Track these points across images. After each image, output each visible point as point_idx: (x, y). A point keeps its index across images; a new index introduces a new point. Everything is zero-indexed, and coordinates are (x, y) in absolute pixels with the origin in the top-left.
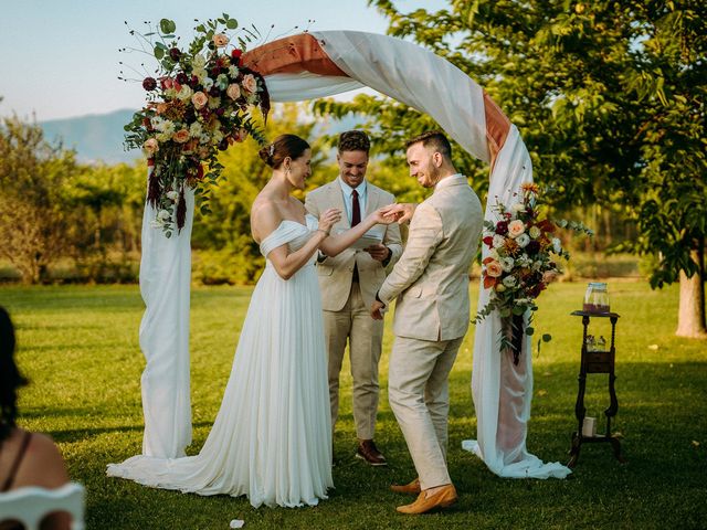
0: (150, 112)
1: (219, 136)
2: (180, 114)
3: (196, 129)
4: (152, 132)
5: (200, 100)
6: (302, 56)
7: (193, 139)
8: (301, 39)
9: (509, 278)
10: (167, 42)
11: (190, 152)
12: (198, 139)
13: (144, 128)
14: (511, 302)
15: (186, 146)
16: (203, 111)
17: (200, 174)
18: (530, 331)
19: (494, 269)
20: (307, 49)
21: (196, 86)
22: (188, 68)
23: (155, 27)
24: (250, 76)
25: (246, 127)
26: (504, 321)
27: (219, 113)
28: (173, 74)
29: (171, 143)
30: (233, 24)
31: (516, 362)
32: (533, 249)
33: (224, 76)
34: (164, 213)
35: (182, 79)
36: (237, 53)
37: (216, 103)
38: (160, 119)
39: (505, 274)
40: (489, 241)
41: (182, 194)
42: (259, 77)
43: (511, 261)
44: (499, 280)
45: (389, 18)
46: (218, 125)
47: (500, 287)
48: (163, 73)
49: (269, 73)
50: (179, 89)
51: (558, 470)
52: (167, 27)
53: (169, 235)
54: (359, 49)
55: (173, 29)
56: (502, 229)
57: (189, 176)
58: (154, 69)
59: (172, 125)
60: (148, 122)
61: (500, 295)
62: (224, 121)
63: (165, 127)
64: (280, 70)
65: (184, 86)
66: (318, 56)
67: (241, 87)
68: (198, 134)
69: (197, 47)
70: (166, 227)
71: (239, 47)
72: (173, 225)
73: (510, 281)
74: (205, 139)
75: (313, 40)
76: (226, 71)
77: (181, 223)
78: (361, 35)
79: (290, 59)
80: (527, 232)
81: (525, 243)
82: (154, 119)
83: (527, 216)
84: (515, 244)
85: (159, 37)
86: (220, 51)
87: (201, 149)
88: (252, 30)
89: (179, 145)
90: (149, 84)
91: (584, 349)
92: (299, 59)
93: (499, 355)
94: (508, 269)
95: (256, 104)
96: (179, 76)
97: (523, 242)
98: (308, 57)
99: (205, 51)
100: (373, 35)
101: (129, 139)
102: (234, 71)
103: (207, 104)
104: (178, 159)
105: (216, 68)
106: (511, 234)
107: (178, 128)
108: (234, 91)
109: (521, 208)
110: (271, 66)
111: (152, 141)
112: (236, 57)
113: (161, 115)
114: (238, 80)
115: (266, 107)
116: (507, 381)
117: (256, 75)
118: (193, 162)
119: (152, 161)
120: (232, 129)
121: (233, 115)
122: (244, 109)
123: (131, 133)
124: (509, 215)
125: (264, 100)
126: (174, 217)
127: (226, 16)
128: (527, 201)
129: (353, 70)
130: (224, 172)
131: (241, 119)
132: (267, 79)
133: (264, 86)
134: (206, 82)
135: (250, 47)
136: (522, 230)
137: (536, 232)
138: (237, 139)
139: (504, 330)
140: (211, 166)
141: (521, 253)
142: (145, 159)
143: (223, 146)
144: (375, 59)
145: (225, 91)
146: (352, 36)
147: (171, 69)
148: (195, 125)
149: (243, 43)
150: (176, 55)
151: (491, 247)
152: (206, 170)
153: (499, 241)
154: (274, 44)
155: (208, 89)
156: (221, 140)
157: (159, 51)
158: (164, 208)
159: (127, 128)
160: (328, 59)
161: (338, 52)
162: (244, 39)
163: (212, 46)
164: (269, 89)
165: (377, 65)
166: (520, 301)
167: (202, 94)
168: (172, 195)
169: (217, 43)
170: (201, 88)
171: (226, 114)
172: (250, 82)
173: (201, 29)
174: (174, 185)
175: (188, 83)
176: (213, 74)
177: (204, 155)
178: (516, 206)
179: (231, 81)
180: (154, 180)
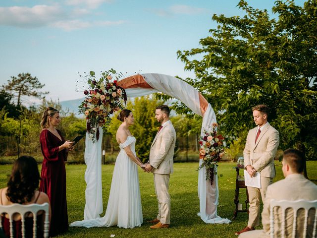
0: (87, 102)
1: (110, 109)
2: (96, 102)
3: (102, 107)
4: (87, 108)
5: (103, 97)
6: (137, 82)
7: (101, 110)
8: (137, 77)
9: (208, 155)
10: (92, 79)
11: (100, 115)
12: (102, 110)
13: (85, 107)
14: (209, 163)
15: (99, 113)
16: (104, 101)
17: (104, 121)
18: (216, 173)
19: (203, 153)
20: (139, 79)
21: (101, 93)
22: (99, 87)
23: (88, 73)
24: (120, 89)
25: (119, 106)
26: (208, 170)
27: (109, 102)
28: (94, 89)
29: (94, 112)
30: (114, 72)
31: (212, 184)
32: (216, 145)
33: (111, 89)
34: (92, 135)
35: (97, 91)
36: (115, 82)
37: (108, 98)
38: (90, 104)
39: (206, 154)
40: (201, 143)
41: (98, 129)
42: (123, 89)
43: (208, 150)
44: (205, 156)
45: (186, 63)
46: (109, 105)
47: (205, 158)
48: (91, 89)
49: (126, 88)
50: (96, 94)
51: (227, 221)
52: (92, 74)
53: (94, 142)
54: (156, 79)
55: (94, 74)
56: (205, 139)
57: (100, 122)
58: (88, 87)
59: (94, 106)
60: (86, 105)
61: (206, 161)
62: (112, 104)
63: (91, 107)
64: (130, 87)
65: (98, 93)
66: (143, 82)
67: (117, 93)
68: (102, 109)
69: (102, 80)
70: (93, 140)
71: (116, 79)
72: (95, 139)
73: (208, 157)
74: (105, 110)
75: (141, 77)
76: (111, 88)
77: (98, 138)
78: (157, 75)
79: (134, 83)
80: (214, 140)
81: (213, 143)
82: (88, 104)
83: (214, 135)
84: (210, 144)
85: (89, 77)
86: (110, 81)
87: (104, 113)
88: (120, 74)
89: (96, 112)
90: (86, 93)
91: (237, 180)
92: (136, 83)
93: (205, 181)
94: (208, 152)
95: (122, 98)
96: (96, 90)
97: (212, 143)
98: (139, 82)
99: (105, 81)
100: (161, 75)
101: (80, 111)
102: (114, 88)
103: (105, 99)
104: (96, 117)
105: (108, 87)
106: (208, 140)
107: (95, 107)
108: (114, 94)
109: (212, 132)
110: (127, 86)
111: (87, 111)
112: (115, 83)
113: (90, 103)
114: (116, 91)
115: (125, 99)
116: (209, 191)
117: (122, 89)
118: (101, 118)
119: (88, 118)
120: (114, 107)
121: (115, 102)
122: (118, 100)
123: (81, 109)
124: (208, 134)
125: (125, 97)
126: (95, 136)
127: (112, 69)
128: (214, 129)
129: (154, 86)
130: (112, 122)
131: (117, 104)
132: (125, 90)
133: (125, 92)
134: (105, 91)
135: (120, 79)
136: (212, 139)
137: (217, 140)
138: (116, 110)
139: (207, 173)
140: (107, 119)
141: (211, 147)
142: (85, 117)
143: (111, 112)
144: (162, 82)
145: (111, 94)
146: (153, 75)
147: (94, 87)
148: (101, 106)
149: (117, 78)
150: (95, 83)
151: (202, 145)
152: (106, 120)
153: (204, 143)
154: (128, 78)
155: (106, 94)
156: (110, 110)
157: (89, 82)
158: (92, 133)
159: (79, 107)
160: (146, 83)
161: (149, 80)
162: (118, 77)
163: (107, 80)
164: (126, 94)
165: (163, 85)
166: (212, 163)
167: (103, 95)
168: (94, 129)
169: (108, 79)
170: (103, 94)
171: (112, 102)
172: (119, 91)
173: (104, 74)
174: (95, 126)
175: (99, 92)
176: (107, 89)
177: (105, 116)
178: (210, 131)
179: (113, 91)
180: (89, 124)
